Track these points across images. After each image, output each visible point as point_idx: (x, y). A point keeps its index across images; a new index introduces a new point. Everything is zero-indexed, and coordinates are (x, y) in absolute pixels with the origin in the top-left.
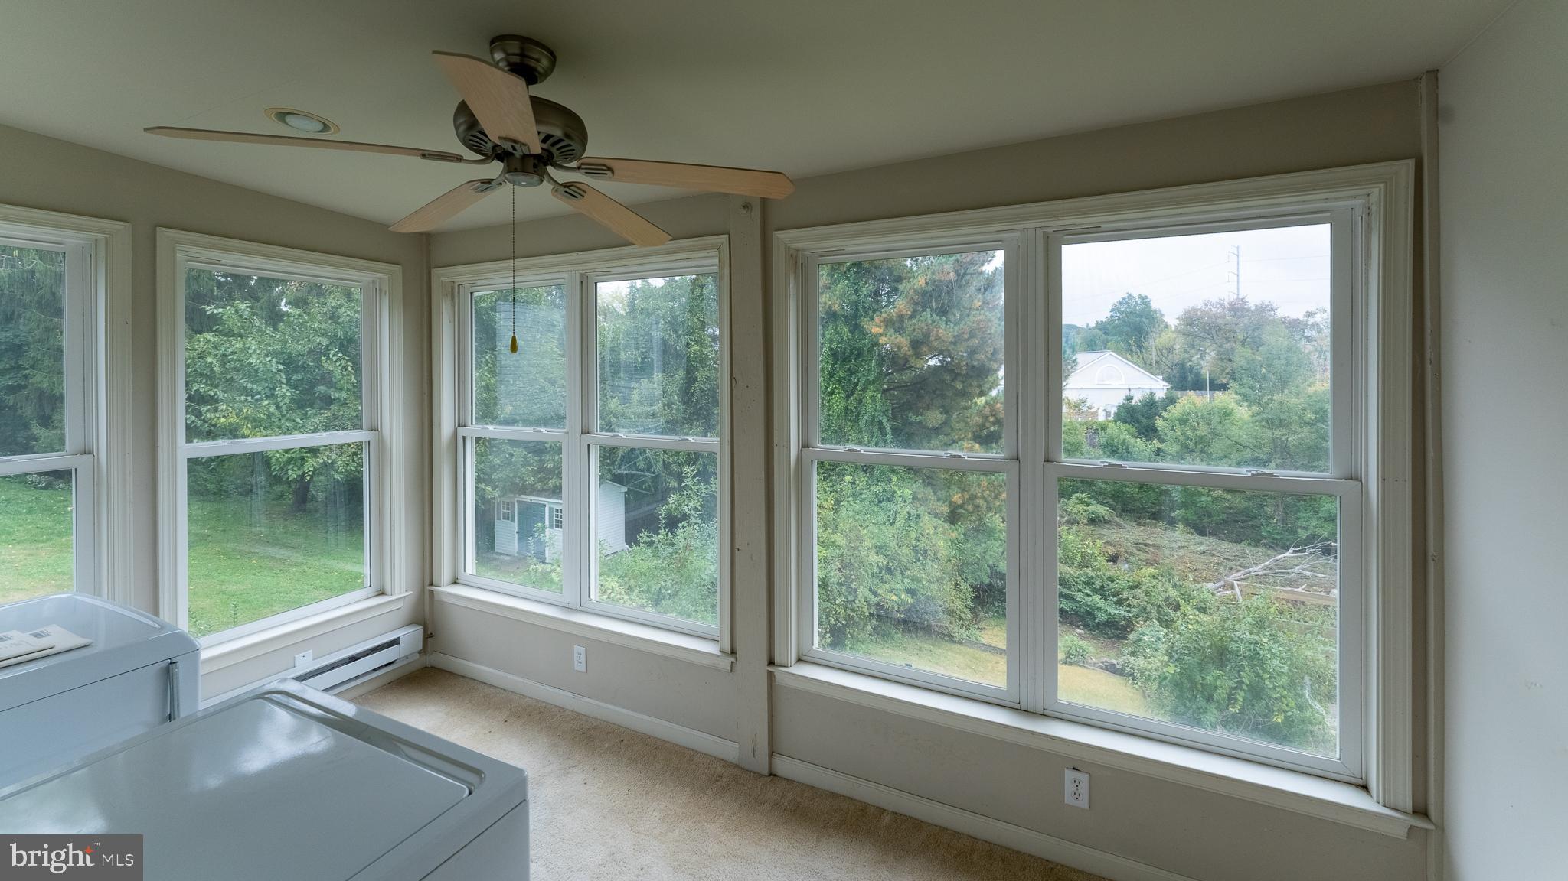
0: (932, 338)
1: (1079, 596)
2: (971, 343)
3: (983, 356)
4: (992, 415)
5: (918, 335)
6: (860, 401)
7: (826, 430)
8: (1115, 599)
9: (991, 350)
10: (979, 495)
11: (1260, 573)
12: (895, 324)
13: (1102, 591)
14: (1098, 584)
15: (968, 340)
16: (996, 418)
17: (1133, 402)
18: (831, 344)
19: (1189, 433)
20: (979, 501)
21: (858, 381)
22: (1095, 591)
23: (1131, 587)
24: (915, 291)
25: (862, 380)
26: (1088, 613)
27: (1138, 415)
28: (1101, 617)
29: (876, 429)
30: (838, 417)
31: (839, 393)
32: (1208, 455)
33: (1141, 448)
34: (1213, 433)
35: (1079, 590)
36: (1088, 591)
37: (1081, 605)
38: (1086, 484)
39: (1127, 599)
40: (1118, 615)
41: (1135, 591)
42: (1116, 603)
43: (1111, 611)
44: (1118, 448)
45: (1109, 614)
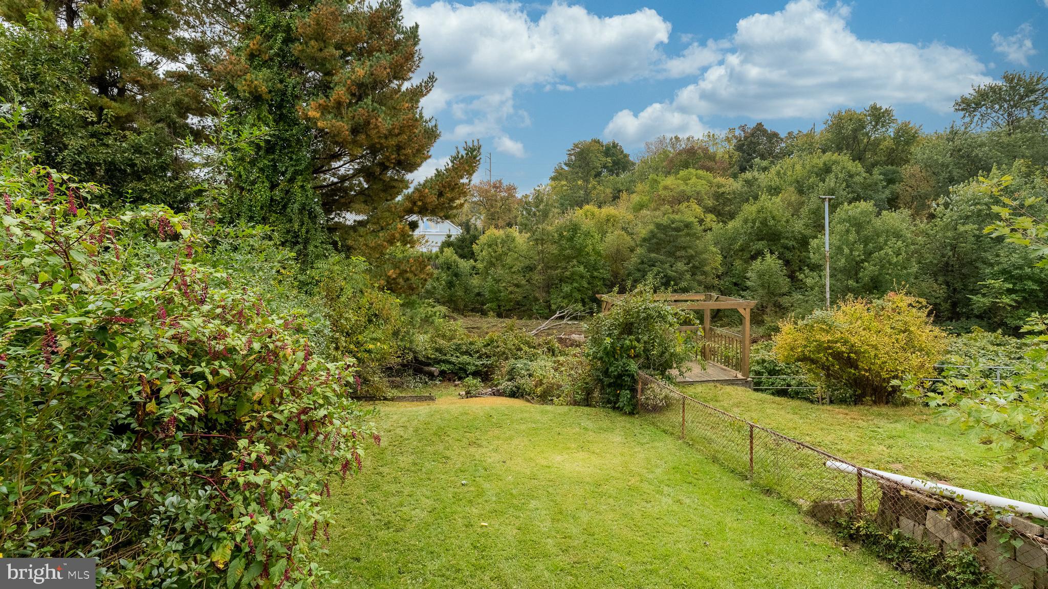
0: (371, 126)
1: (453, 359)
2: (400, 138)
3: (410, 151)
5: (360, 120)
8: (478, 354)
10: (408, 270)
11: (546, 328)
12: (334, 111)
13: (466, 353)
14: (464, 348)
15: (398, 136)
17: (452, 239)
20: (409, 275)
21: (286, 170)
22: (463, 353)
23: (485, 346)
24: (351, 81)
26: (460, 369)
27: (455, 247)
28: (471, 368)
30: (262, 208)
31: (263, 182)
32: (503, 266)
33: (464, 265)
34: (509, 250)
35: (452, 355)
36: (458, 354)
37: (455, 365)
38: (430, 294)
39: (486, 353)
40: (483, 364)
41: (489, 347)
42: (478, 358)
43: (477, 363)
44: (451, 265)
45: (477, 366)
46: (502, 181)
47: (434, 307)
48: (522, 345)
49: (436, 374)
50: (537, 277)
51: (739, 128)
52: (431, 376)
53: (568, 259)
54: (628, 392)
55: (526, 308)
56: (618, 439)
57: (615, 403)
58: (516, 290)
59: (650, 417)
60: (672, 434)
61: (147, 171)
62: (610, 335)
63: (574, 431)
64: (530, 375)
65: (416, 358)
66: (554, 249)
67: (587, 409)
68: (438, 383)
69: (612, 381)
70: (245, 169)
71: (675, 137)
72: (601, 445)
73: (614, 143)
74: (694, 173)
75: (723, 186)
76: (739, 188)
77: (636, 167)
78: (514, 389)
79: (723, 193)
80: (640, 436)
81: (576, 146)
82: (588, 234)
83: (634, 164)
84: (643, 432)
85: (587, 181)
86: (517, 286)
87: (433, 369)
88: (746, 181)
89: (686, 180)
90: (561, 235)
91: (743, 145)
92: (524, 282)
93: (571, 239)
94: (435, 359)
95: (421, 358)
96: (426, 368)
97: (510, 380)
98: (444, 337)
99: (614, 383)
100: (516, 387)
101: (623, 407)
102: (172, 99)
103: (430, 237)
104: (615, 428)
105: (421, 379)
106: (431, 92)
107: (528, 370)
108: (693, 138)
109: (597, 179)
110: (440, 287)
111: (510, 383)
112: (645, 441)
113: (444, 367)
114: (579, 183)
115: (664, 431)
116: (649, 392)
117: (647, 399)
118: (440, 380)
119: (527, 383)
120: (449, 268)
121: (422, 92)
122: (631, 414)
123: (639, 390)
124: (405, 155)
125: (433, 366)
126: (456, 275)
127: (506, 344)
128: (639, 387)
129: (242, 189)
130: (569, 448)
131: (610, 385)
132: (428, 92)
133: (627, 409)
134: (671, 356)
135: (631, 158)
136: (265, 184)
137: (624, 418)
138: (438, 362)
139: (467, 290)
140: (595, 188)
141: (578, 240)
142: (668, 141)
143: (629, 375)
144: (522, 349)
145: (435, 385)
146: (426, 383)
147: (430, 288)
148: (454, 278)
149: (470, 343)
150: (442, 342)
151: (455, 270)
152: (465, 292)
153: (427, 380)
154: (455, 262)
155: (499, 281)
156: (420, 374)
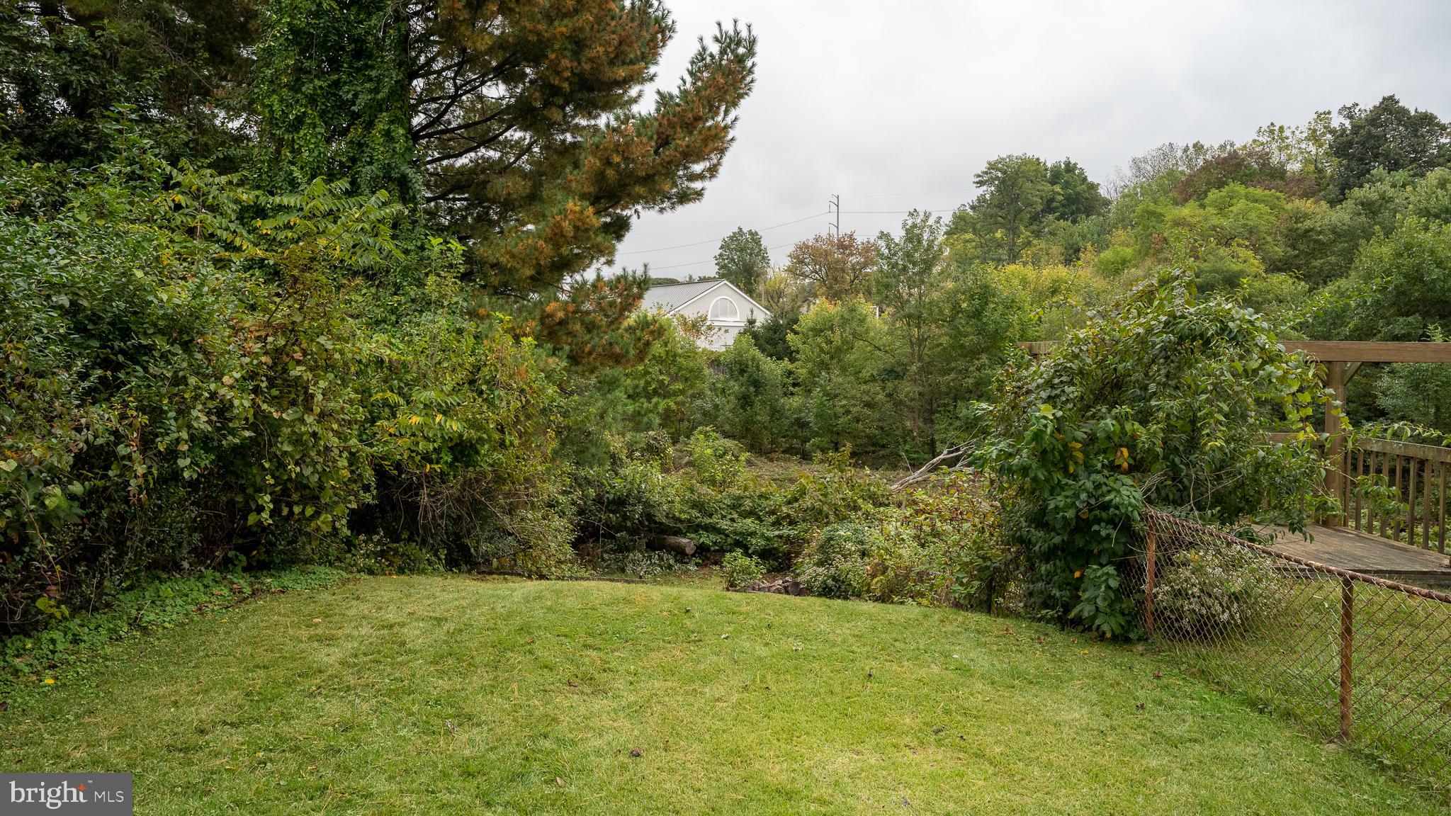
1: (724, 524)
8: (773, 518)
11: (920, 479)
13: (751, 513)
14: (748, 504)
17: (757, 326)
22: (745, 514)
23: (789, 503)
28: (757, 543)
32: (844, 369)
33: (773, 368)
34: (854, 334)
35: (723, 517)
36: (736, 516)
37: (727, 536)
38: (710, 417)
39: (788, 515)
40: (780, 537)
41: (796, 505)
42: (773, 524)
43: (769, 534)
44: (747, 367)
45: (768, 539)
46: (854, 237)
47: (713, 440)
48: (860, 501)
49: (689, 551)
50: (907, 389)
51: (1340, 113)
52: (680, 554)
53: (974, 353)
54: (1110, 569)
55: (888, 451)
56: (1077, 714)
57: (1067, 608)
58: (867, 411)
59: (1189, 652)
60: (1287, 715)
62: (1051, 400)
63: (923, 672)
64: (864, 554)
65: (650, 517)
66: (940, 335)
67: (978, 619)
68: (692, 568)
69: (1057, 540)
70: (282, 101)
71: (1195, 146)
72: (1011, 730)
73: (1068, 164)
74: (1243, 192)
75: (1306, 216)
76: (1347, 218)
77: (1113, 207)
78: (830, 582)
79: (1307, 231)
80: (1160, 711)
81: (992, 166)
82: (1011, 305)
83: (1107, 203)
84: (1164, 696)
85: (1014, 231)
86: (869, 405)
87: (684, 541)
88: (1362, 204)
89: (1222, 209)
90: (956, 309)
91: (1350, 144)
92: (881, 397)
93: (977, 314)
94: (689, 521)
95: (660, 517)
96: (672, 540)
97: (820, 564)
98: (713, 482)
99: (1064, 548)
100: (834, 579)
101: (1094, 618)
104: (1066, 677)
105: (661, 559)
107: (862, 543)
108: (1232, 145)
109: (1034, 227)
110: (728, 406)
111: (820, 570)
112: (1180, 730)
113: (706, 538)
114: (998, 235)
115: (1252, 704)
116: (1185, 573)
117: (1178, 594)
118: (697, 565)
119: (855, 569)
120: (742, 371)
122: (1121, 639)
123: (1149, 568)
125: (685, 536)
126: (756, 384)
127: (825, 495)
128: (1150, 555)
129: (280, 142)
130: (889, 729)
131: (1049, 555)
133: (1108, 626)
134: (1256, 470)
135: (1102, 192)
136: (318, 130)
137: (1095, 650)
138: (696, 528)
139: (775, 413)
140: (1029, 243)
141: (992, 315)
142: (1179, 153)
143: (1112, 522)
144: (860, 509)
145: (686, 572)
146: (670, 567)
147: (708, 406)
148: (752, 389)
149: (761, 496)
150: (705, 489)
151: (755, 375)
152: (772, 416)
153: (671, 562)
154: (753, 359)
155: (836, 396)
156: (661, 549)
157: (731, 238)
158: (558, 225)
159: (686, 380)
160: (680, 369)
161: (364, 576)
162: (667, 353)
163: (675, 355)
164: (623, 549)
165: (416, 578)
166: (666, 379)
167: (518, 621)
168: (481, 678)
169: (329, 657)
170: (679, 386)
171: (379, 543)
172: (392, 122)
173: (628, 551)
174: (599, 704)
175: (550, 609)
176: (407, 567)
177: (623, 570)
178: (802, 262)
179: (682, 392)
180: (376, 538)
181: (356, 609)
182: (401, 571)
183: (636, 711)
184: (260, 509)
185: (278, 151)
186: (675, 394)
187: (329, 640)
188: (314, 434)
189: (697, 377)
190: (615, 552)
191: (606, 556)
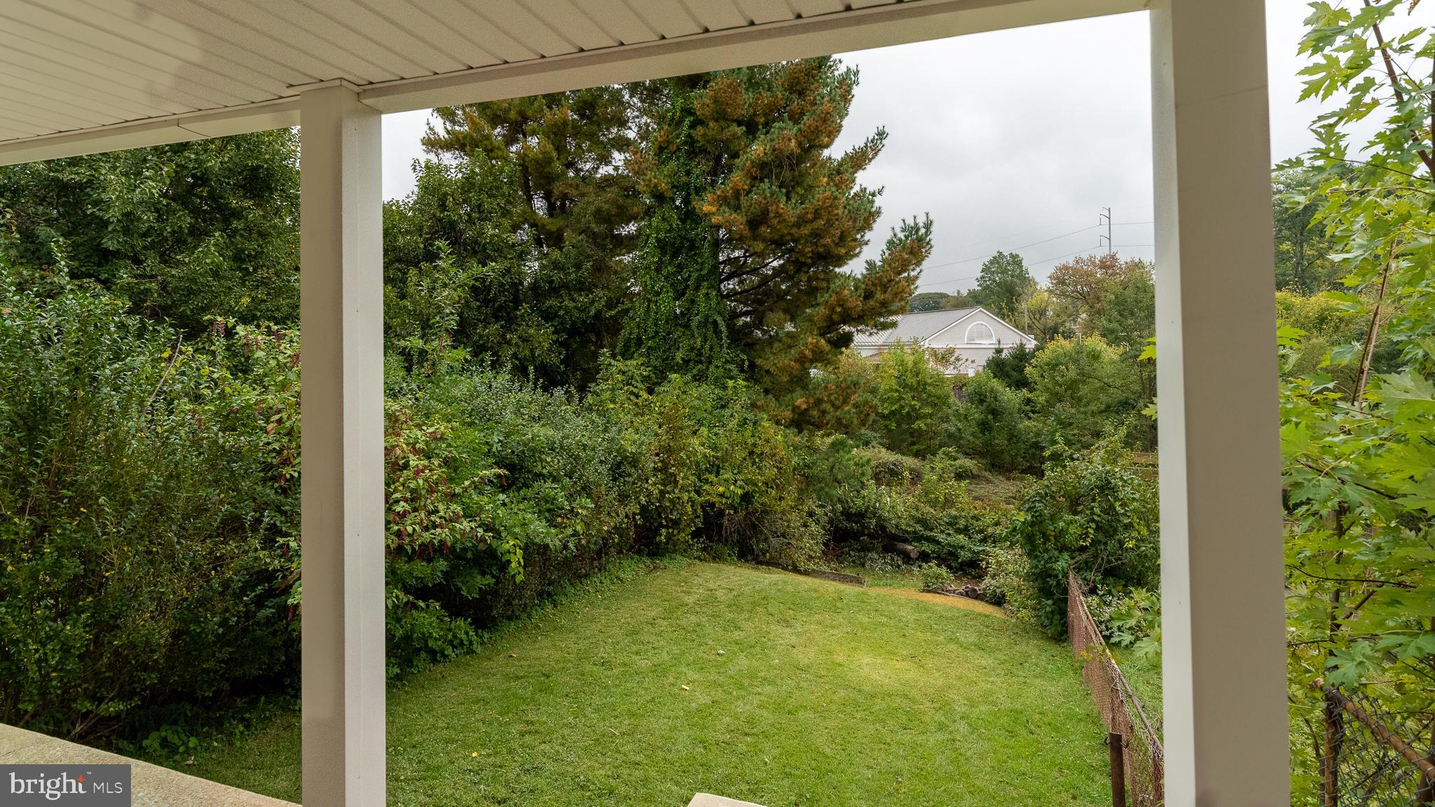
0: (772, 215)
1: (941, 538)
2: (816, 225)
3: (829, 240)
4: (840, 305)
5: (756, 210)
6: (693, 302)
7: (653, 337)
8: (979, 537)
9: (838, 233)
10: (826, 399)
12: (732, 201)
13: (965, 531)
14: (962, 523)
15: (812, 222)
16: (844, 309)
17: (1003, 355)
18: (657, 233)
19: (1058, 378)
20: (825, 406)
21: (690, 276)
22: (959, 531)
23: (994, 525)
24: (753, 162)
25: (695, 275)
26: (951, 554)
27: (1008, 368)
28: (964, 555)
29: (710, 333)
30: (667, 322)
31: (668, 292)
33: (1010, 397)
34: (1082, 374)
35: (942, 532)
36: (951, 532)
37: (943, 547)
38: (953, 438)
42: (979, 541)
43: (975, 549)
44: (986, 397)
45: (974, 552)
46: (1118, 256)
47: (955, 459)
49: (913, 555)
52: (907, 558)
54: (1050, 602)
61: (566, 286)
65: (883, 528)
68: (915, 568)
85: (1302, 245)
87: (910, 547)
94: (914, 533)
95: (891, 528)
96: (901, 546)
98: (935, 504)
101: (1047, 626)
102: (592, 208)
103: (962, 352)
105: (892, 559)
106: (880, 153)
110: (969, 433)
111: (993, 582)
113: (927, 547)
118: (919, 566)
119: (1010, 584)
120: (982, 401)
121: (867, 157)
122: (1058, 639)
123: (1070, 603)
124: (824, 246)
125: (911, 544)
126: (995, 413)
129: (650, 301)
132: (876, 154)
138: (919, 538)
139: (1013, 437)
143: (1054, 576)
145: (910, 572)
146: (899, 566)
147: (953, 429)
148: (990, 417)
149: (974, 517)
150: (928, 509)
151: (993, 405)
152: (1009, 440)
153: (900, 562)
154: (992, 391)
155: (1070, 424)
156: (892, 553)
157: (991, 262)
158: (802, 352)
159: (936, 405)
160: (929, 396)
161: (697, 561)
162: (919, 382)
163: (925, 384)
164: (866, 549)
165: (722, 566)
166: (917, 404)
167: (764, 594)
168: (746, 615)
169: (690, 600)
170: (928, 410)
171: (703, 542)
172: (708, 288)
173: (869, 551)
174: (788, 630)
175: (779, 590)
176: (717, 558)
177: (863, 565)
178: (1063, 283)
179: (931, 415)
180: (701, 540)
181: (697, 580)
182: (714, 559)
183: (799, 635)
184: (661, 535)
185: (649, 305)
186: (925, 416)
187: (689, 593)
188: (679, 498)
189: (944, 403)
190: (859, 551)
191: (852, 553)
